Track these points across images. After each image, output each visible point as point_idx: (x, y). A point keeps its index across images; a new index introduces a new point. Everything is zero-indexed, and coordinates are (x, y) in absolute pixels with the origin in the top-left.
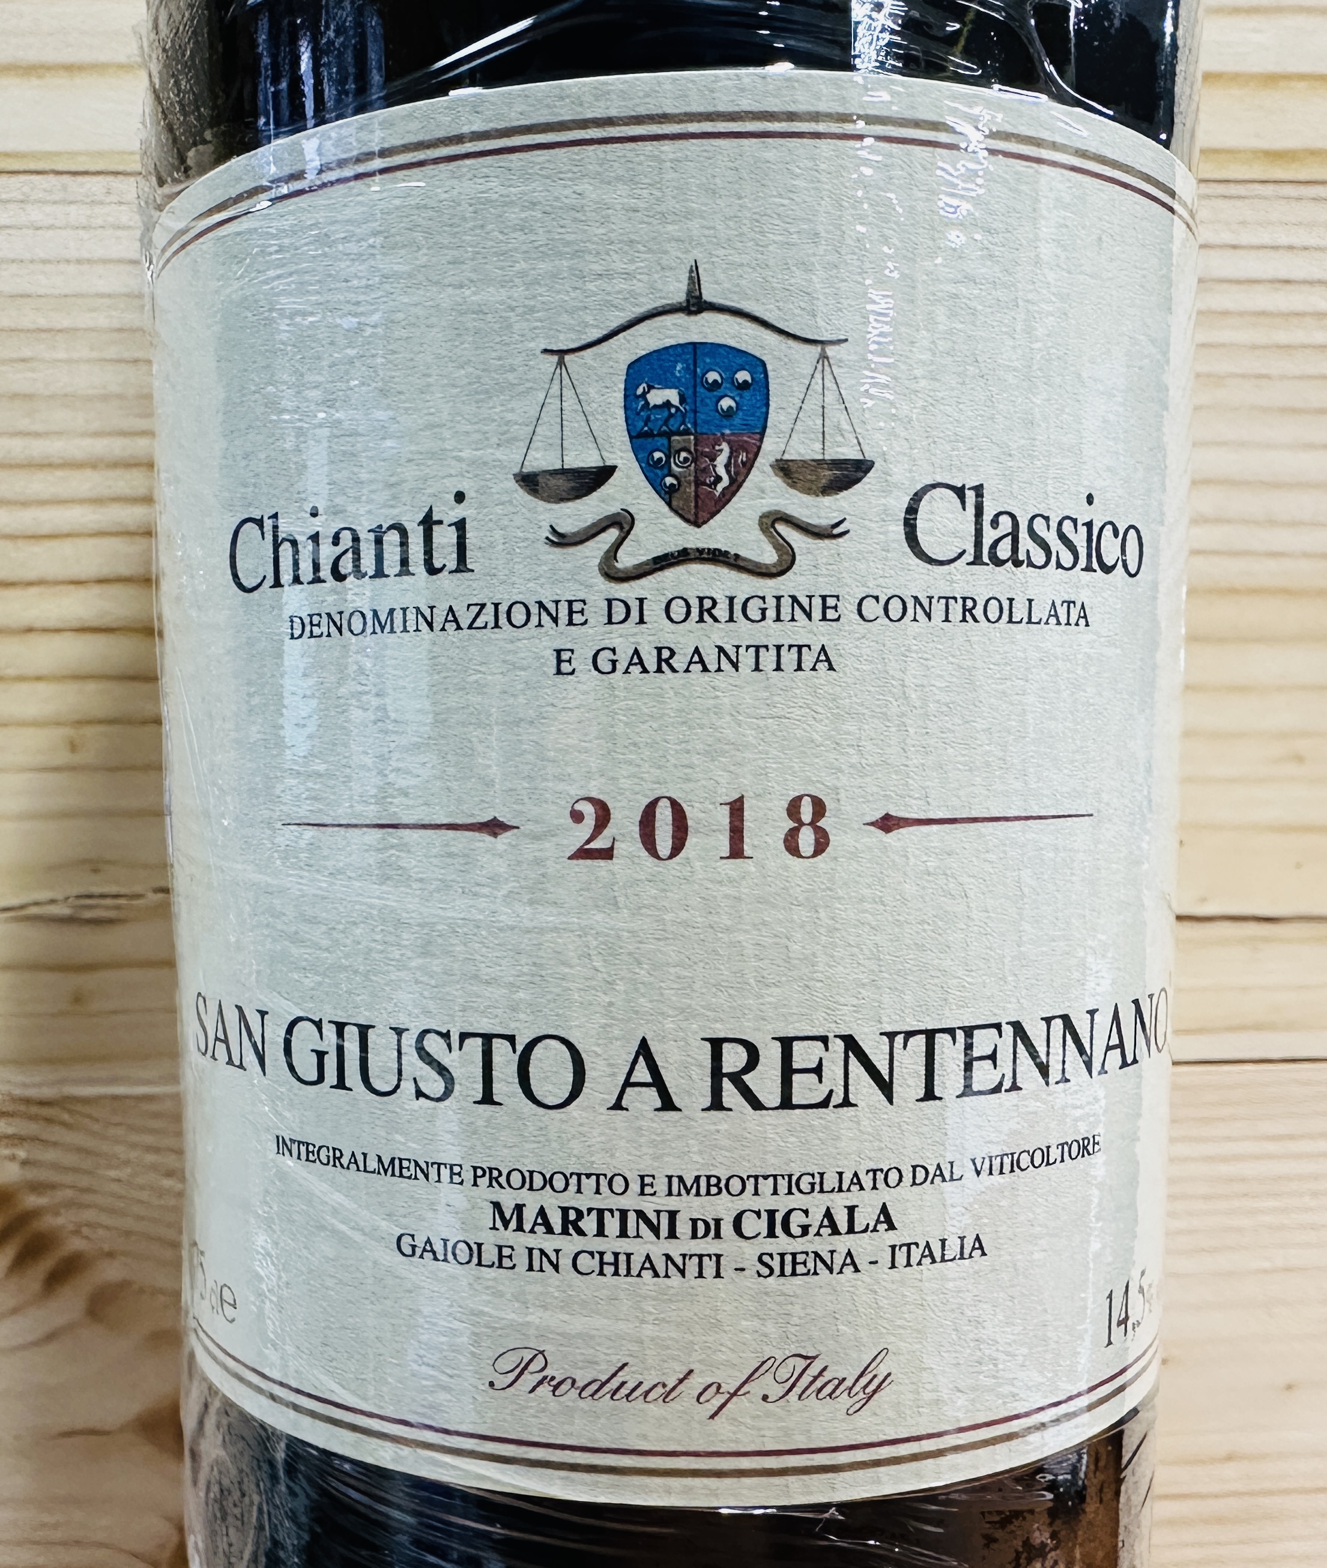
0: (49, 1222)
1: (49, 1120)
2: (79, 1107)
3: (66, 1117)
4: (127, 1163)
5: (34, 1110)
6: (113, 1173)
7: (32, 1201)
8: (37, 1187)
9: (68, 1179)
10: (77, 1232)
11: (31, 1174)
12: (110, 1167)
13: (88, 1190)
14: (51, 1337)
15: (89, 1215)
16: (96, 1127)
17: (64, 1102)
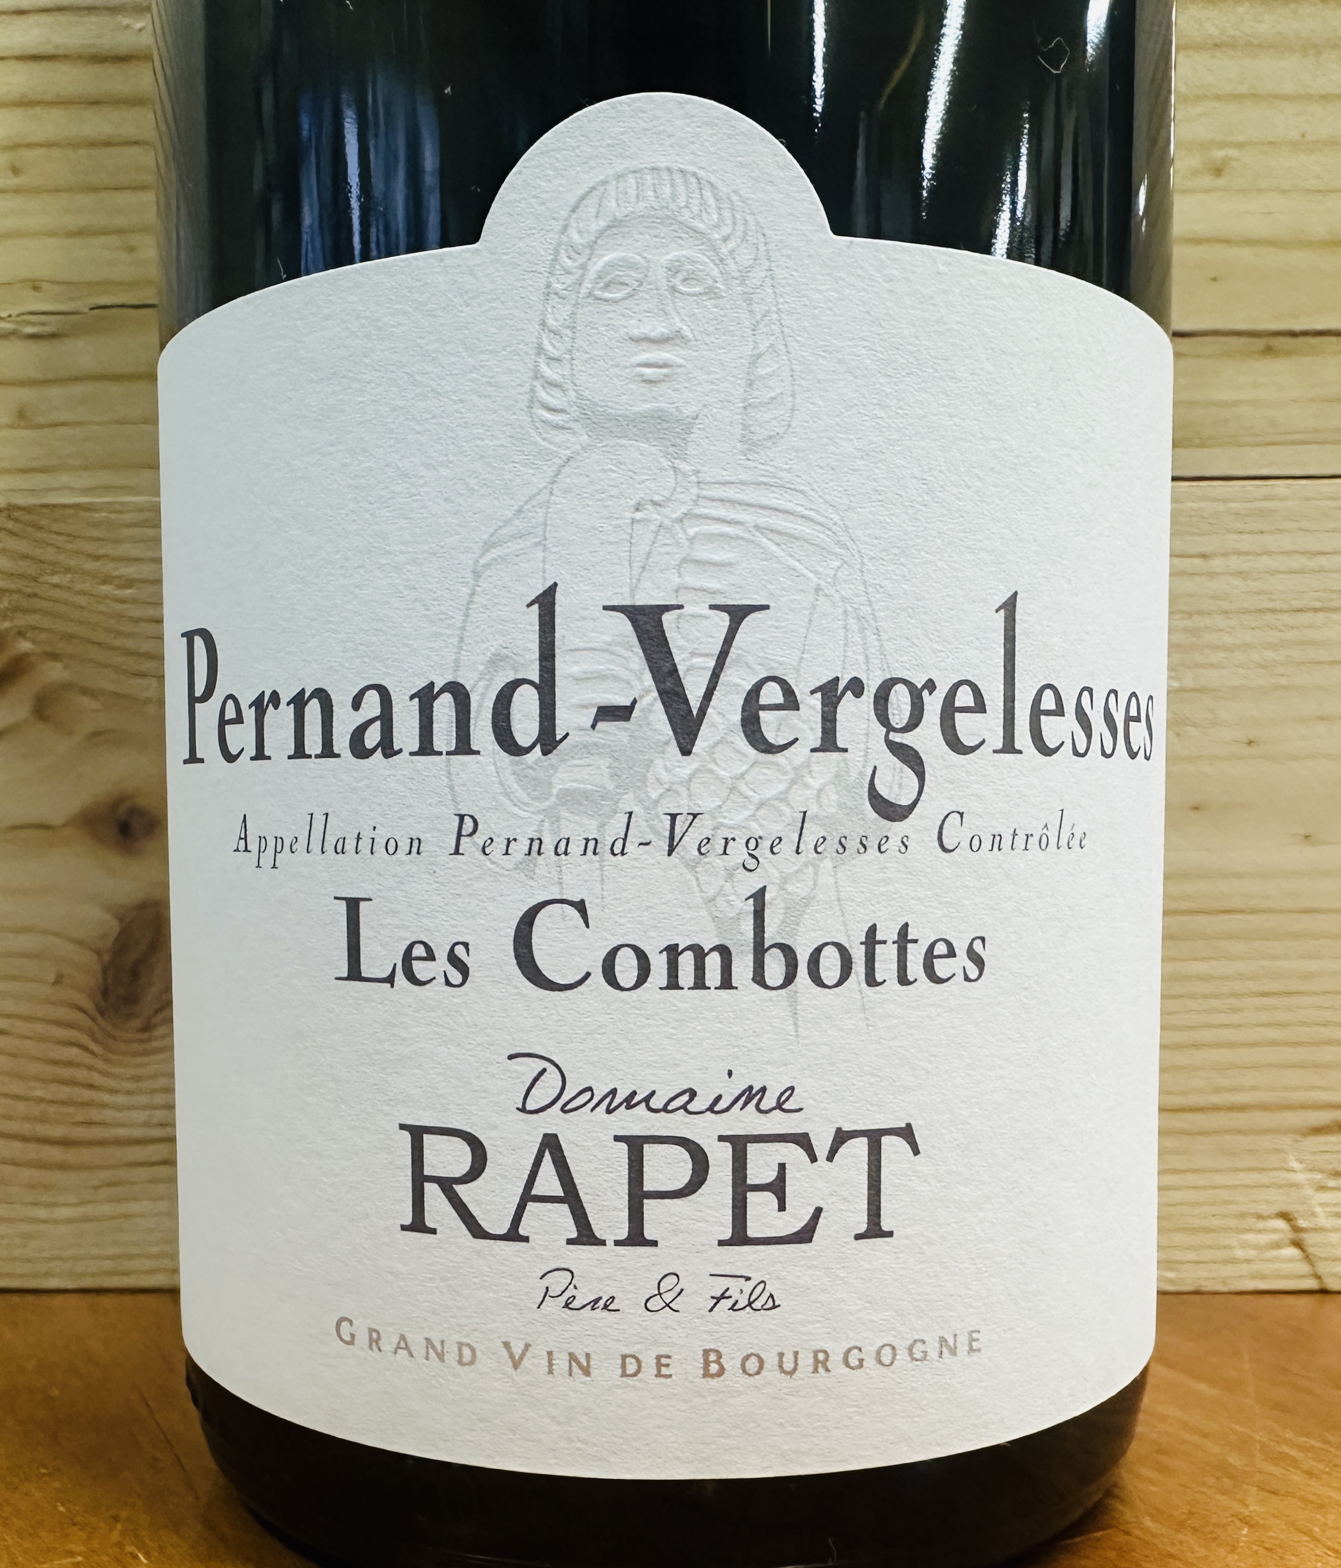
2: (23, 516)
3: (12, 526)
15: (32, 619)
17: (9, 511)
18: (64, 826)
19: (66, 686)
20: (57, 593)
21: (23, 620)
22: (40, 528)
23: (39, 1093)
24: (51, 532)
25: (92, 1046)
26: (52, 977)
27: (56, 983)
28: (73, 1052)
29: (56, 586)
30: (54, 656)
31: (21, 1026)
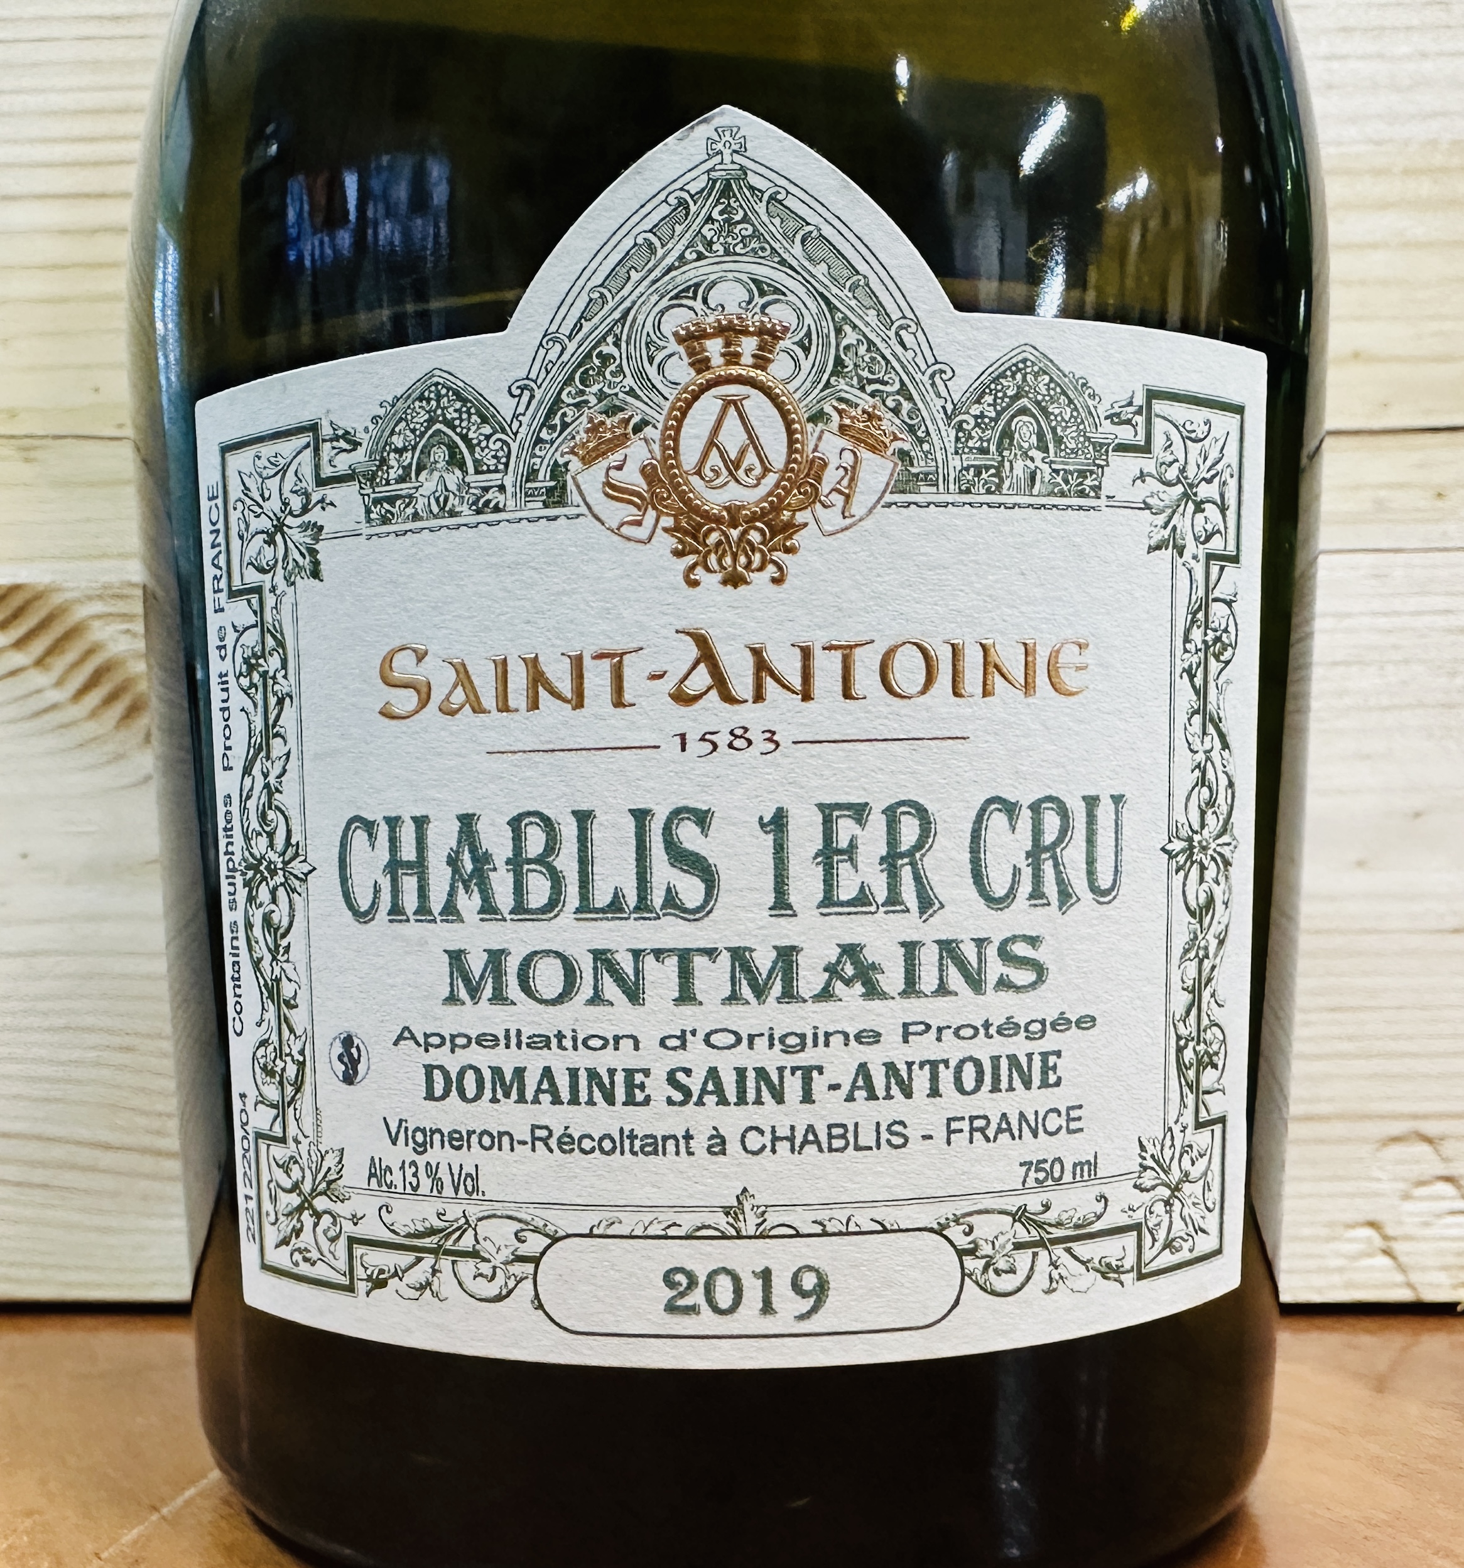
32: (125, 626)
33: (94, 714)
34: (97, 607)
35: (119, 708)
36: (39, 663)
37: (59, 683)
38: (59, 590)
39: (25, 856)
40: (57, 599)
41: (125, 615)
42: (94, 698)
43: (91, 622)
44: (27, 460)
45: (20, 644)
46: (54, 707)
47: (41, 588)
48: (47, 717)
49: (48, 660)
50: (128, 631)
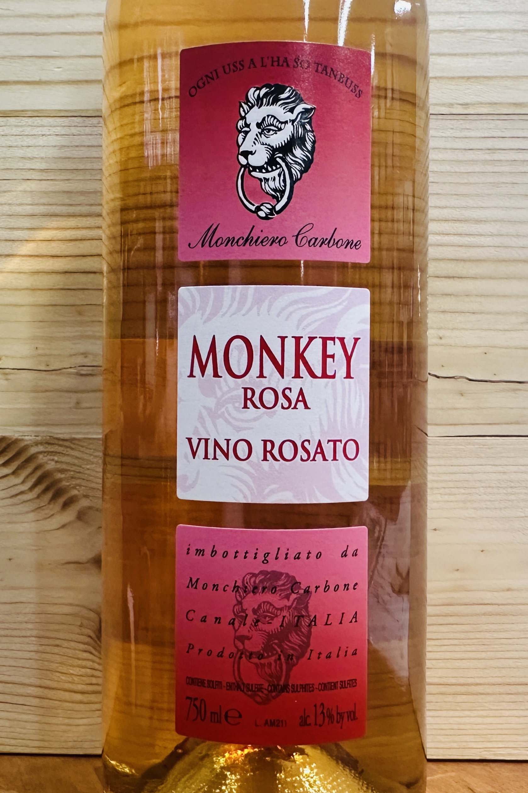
0: (65, 483)
1: (67, 447)
2: (77, 442)
3: (72, 446)
4: (93, 463)
5: (61, 443)
6: (88, 467)
7: (59, 476)
8: (62, 471)
9: (74, 468)
10: (74, 488)
11: (59, 466)
12: (87, 464)
13: (79, 472)
14: (63, 526)
15: (78, 482)
16: (82, 449)
17: (72, 440)
18: (87, 563)
19: (90, 508)
20: (87, 472)
21: (74, 482)
22: (83, 447)
23: (71, 671)
24: (87, 448)
25: (94, 652)
26: (79, 623)
27: (80, 626)
28: (86, 655)
29: (88, 469)
30: (86, 496)
31: (65, 644)
32: (52, 457)
33: (38, 497)
34: (41, 448)
35: (49, 495)
36: (14, 473)
37: (23, 482)
38: (22, 440)
39: (10, 559)
40: (22, 444)
41: (53, 452)
42: (38, 490)
43: (38, 455)
44: (7, 379)
45: (5, 464)
46: (22, 493)
47: (15, 438)
48: (19, 497)
49: (19, 471)
50: (53, 460)
